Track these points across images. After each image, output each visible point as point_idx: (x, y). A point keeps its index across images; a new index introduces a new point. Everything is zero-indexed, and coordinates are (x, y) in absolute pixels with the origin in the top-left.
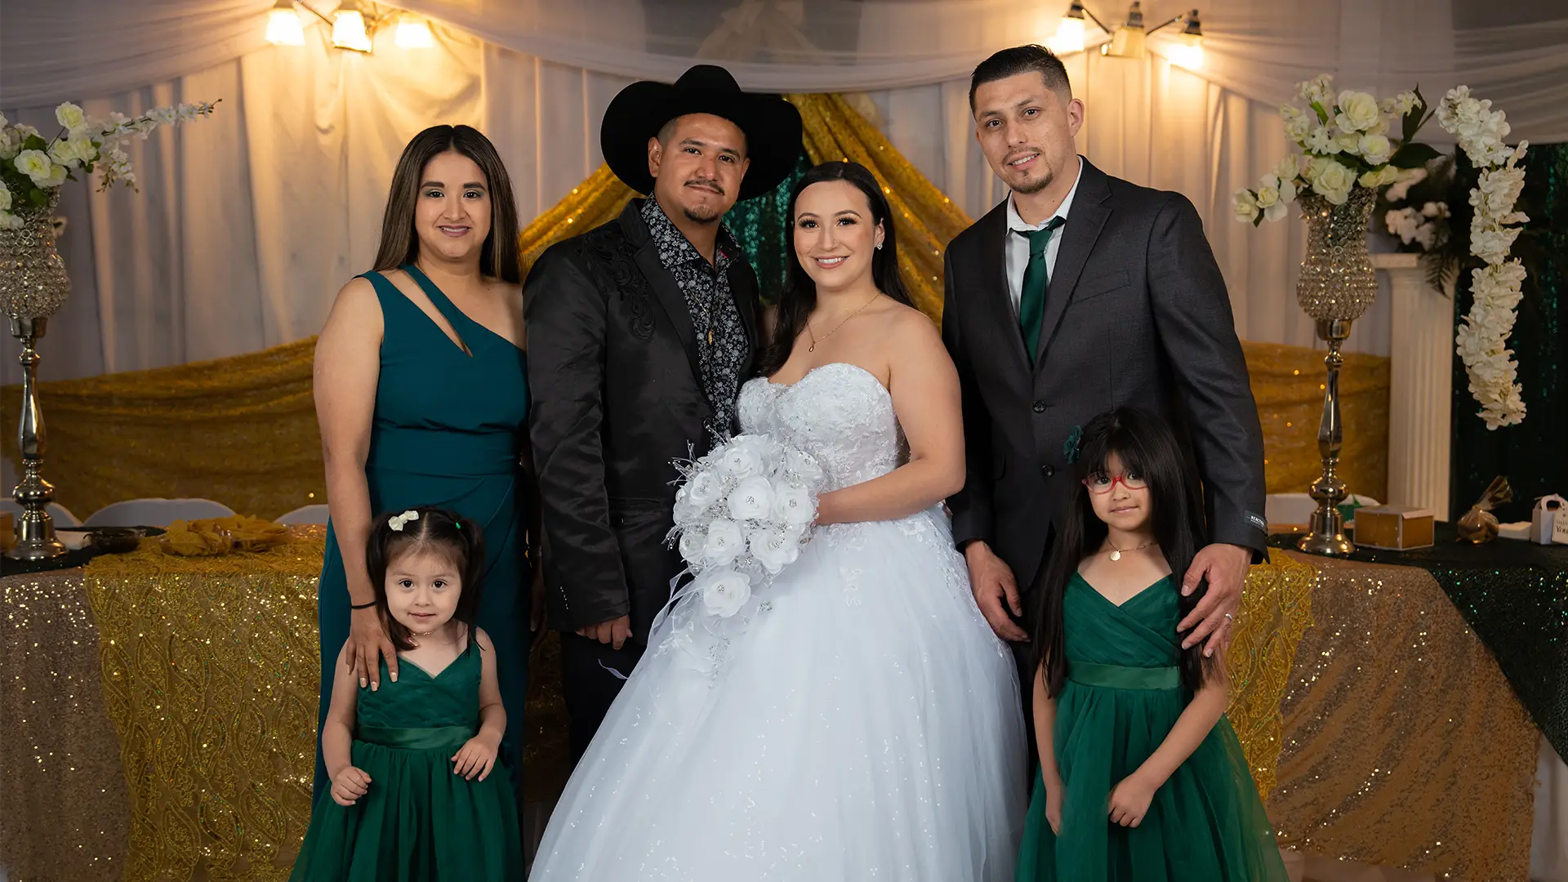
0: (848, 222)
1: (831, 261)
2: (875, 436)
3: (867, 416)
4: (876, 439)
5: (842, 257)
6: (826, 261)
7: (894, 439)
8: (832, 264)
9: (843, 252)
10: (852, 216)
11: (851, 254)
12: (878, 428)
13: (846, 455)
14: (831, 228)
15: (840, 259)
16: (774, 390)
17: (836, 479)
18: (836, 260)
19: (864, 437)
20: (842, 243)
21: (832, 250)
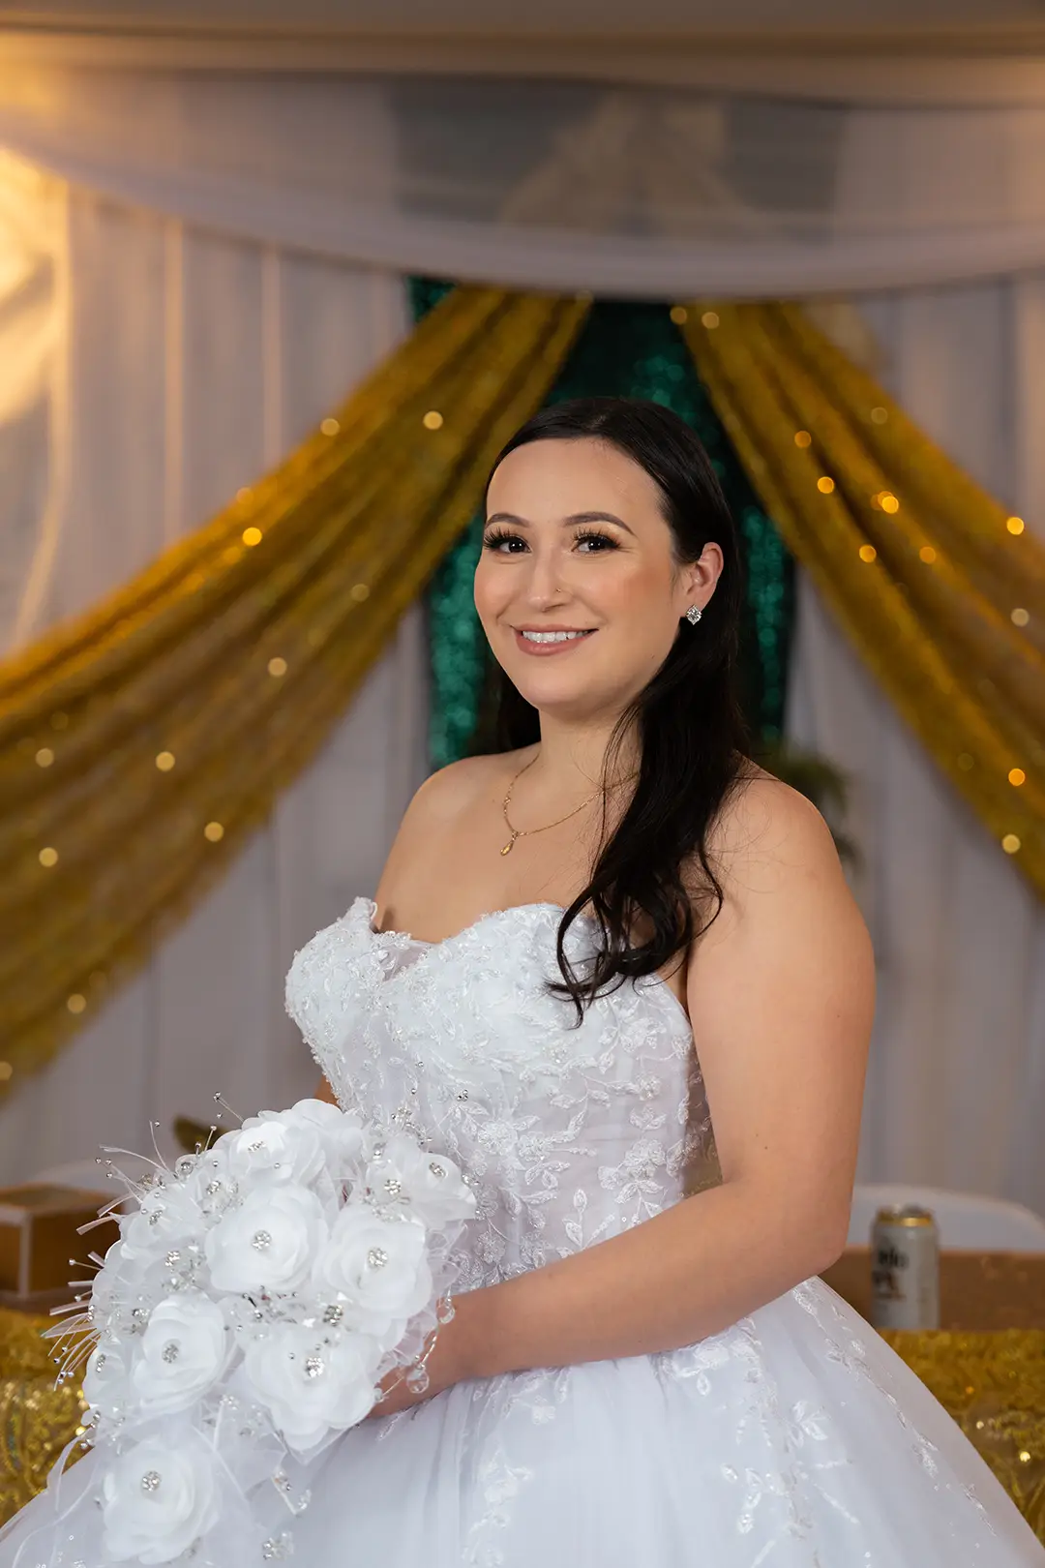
0: (601, 543)
1: (550, 637)
2: (623, 1102)
3: (605, 1047)
4: (628, 1109)
5: (577, 631)
6: (537, 637)
7: (681, 1115)
8: (549, 645)
9: (579, 618)
10: (612, 529)
11: (602, 624)
12: (634, 1080)
13: (547, 1141)
14: (555, 557)
15: (571, 635)
16: (382, 954)
17: (518, 1208)
18: (562, 636)
19: (593, 1101)
20: (577, 597)
21: (550, 609)
